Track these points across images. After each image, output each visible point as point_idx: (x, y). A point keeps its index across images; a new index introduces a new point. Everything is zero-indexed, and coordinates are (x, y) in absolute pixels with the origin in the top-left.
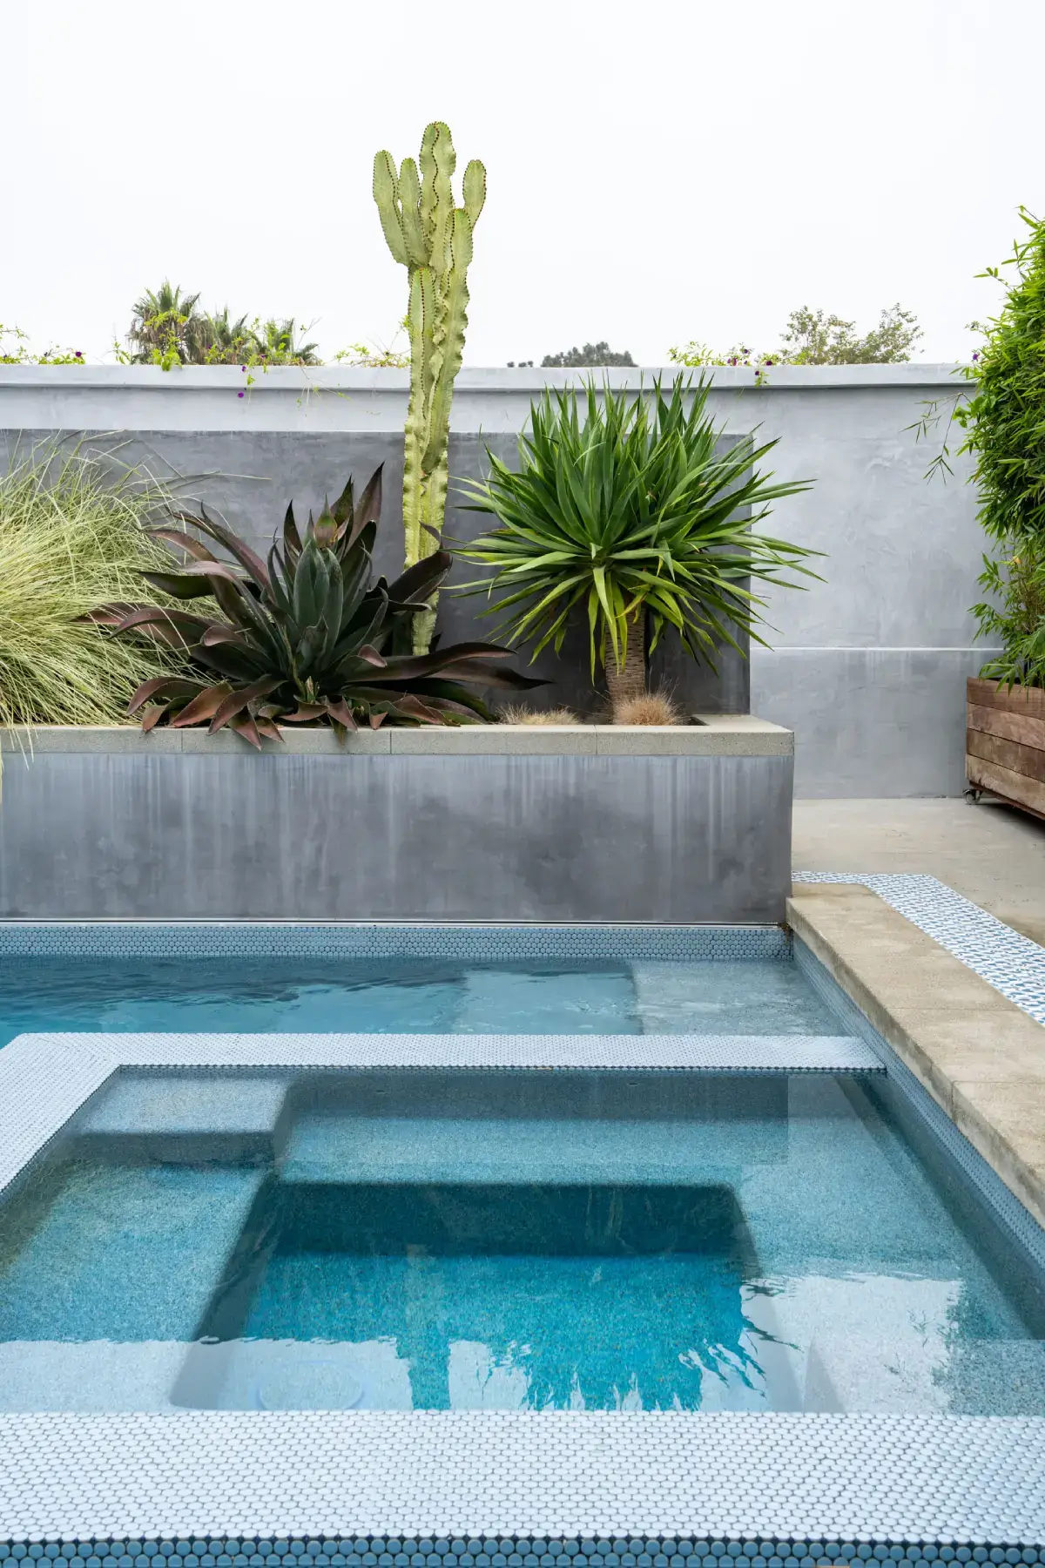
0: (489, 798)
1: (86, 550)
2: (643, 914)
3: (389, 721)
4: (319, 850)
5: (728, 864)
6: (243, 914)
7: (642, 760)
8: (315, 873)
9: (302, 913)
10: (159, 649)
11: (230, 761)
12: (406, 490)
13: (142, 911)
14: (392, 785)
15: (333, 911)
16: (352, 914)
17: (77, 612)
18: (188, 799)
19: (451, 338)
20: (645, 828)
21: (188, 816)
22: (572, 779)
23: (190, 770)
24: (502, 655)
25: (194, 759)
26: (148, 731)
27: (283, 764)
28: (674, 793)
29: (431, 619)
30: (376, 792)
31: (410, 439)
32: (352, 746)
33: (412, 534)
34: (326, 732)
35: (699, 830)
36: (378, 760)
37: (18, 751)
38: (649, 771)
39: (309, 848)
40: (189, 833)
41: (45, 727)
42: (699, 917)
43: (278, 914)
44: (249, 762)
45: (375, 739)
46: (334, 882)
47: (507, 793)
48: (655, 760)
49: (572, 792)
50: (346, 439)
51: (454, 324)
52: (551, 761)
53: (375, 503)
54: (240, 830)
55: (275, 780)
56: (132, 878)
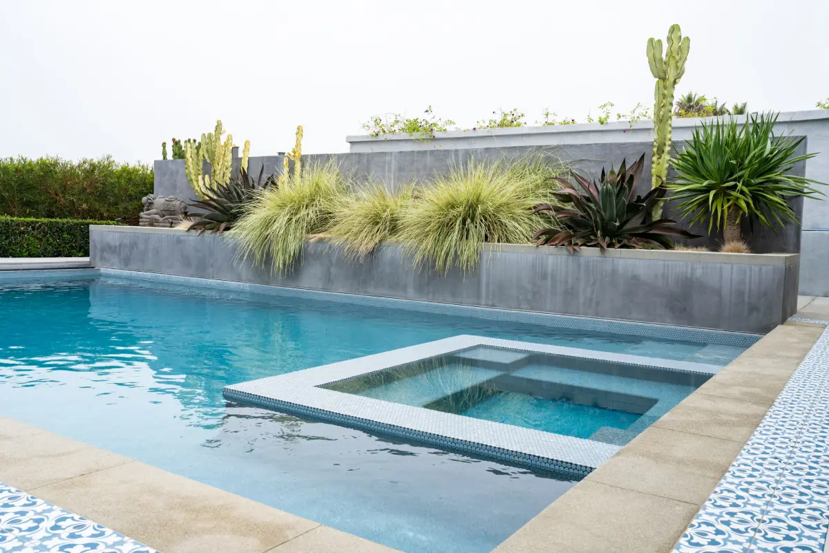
0: (656, 276)
1: (537, 187)
2: (716, 326)
3: (623, 247)
4: (593, 291)
5: (753, 309)
6: (565, 313)
7: (718, 266)
8: (591, 300)
9: (586, 314)
10: (553, 219)
11: (564, 258)
12: (653, 163)
13: (532, 309)
14: (621, 270)
15: (597, 314)
16: (602, 316)
17: (528, 207)
18: (549, 271)
19: (668, 104)
20: (718, 292)
21: (549, 278)
22: (689, 271)
23: (551, 260)
24: (674, 223)
25: (552, 256)
26: (538, 246)
27: (582, 259)
28: (731, 279)
29: (660, 212)
30: (614, 272)
31: (655, 143)
32: (607, 254)
33: (654, 179)
34: (598, 249)
35: (740, 294)
36: (615, 260)
37: (496, 251)
38: (721, 269)
39: (589, 290)
40: (549, 282)
41: (508, 244)
42: (739, 329)
43: (577, 314)
44: (571, 258)
45: (616, 252)
46: (598, 303)
47: (663, 274)
48: (724, 266)
49: (689, 276)
50: (635, 144)
51: (669, 99)
52: (681, 263)
53: (641, 168)
54: (566, 282)
55: (579, 265)
56: (530, 297)
